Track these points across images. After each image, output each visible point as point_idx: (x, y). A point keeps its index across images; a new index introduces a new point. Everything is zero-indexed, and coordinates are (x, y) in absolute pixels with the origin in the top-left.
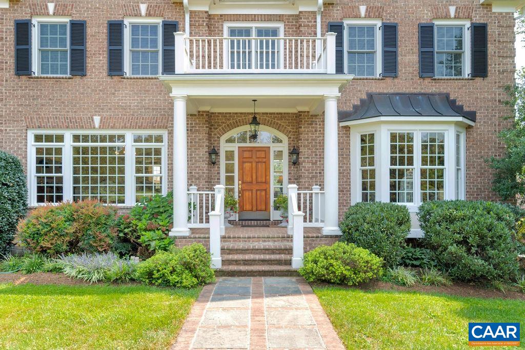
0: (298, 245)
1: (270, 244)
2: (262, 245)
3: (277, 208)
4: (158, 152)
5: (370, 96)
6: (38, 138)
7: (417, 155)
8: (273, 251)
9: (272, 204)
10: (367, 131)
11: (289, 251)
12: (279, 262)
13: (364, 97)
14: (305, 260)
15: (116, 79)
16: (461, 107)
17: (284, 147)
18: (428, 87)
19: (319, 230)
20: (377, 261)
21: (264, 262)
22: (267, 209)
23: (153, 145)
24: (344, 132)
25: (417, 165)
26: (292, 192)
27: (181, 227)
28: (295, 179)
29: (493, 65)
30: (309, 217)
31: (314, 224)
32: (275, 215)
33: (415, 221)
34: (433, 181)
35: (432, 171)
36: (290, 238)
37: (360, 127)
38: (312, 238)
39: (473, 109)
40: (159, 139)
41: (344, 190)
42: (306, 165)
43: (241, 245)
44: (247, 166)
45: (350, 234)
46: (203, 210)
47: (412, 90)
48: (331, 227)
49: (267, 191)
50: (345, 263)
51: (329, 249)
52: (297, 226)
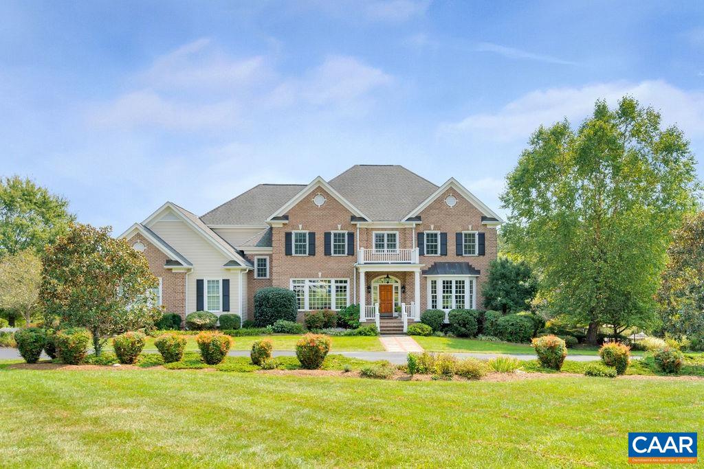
0: (405, 325)
1: (395, 325)
2: (393, 325)
3: (396, 311)
4: (345, 287)
5: (435, 263)
6: (294, 281)
7: (454, 289)
8: (396, 327)
9: (394, 309)
10: (434, 279)
11: (403, 327)
12: (399, 330)
13: (433, 264)
14: (408, 329)
15: (328, 256)
16: (474, 268)
17: (399, 285)
18: (460, 259)
19: (413, 320)
20: (430, 328)
21: (394, 330)
22: (391, 311)
23: (343, 285)
24: (423, 280)
25: (454, 294)
26: (403, 306)
27: (363, 319)
28: (404, 300)
29: (487, 251)
30: (409, 315)
31: (411, 318)
32: (395, 314)
33: (447, 317)
34: (460, 299)
35: (460, 296)
36: (403, 323)
37: (431, 277)
38: (410, 322)
39: (479, 269)
40: (346, 282)
41: (423, 303)
42: (408, 293)
43: (385, 325)
44: (383, 293)
45: (424, 320)
46: (370, 313)
47: (453, 261)
48: (418, 319)
49: (391, 304)
50: (420, 329)
51: (415, 325)
52: (405, 318)
